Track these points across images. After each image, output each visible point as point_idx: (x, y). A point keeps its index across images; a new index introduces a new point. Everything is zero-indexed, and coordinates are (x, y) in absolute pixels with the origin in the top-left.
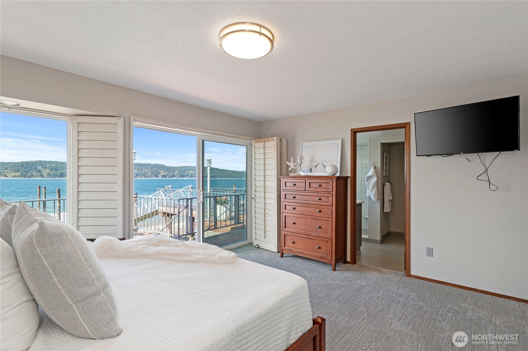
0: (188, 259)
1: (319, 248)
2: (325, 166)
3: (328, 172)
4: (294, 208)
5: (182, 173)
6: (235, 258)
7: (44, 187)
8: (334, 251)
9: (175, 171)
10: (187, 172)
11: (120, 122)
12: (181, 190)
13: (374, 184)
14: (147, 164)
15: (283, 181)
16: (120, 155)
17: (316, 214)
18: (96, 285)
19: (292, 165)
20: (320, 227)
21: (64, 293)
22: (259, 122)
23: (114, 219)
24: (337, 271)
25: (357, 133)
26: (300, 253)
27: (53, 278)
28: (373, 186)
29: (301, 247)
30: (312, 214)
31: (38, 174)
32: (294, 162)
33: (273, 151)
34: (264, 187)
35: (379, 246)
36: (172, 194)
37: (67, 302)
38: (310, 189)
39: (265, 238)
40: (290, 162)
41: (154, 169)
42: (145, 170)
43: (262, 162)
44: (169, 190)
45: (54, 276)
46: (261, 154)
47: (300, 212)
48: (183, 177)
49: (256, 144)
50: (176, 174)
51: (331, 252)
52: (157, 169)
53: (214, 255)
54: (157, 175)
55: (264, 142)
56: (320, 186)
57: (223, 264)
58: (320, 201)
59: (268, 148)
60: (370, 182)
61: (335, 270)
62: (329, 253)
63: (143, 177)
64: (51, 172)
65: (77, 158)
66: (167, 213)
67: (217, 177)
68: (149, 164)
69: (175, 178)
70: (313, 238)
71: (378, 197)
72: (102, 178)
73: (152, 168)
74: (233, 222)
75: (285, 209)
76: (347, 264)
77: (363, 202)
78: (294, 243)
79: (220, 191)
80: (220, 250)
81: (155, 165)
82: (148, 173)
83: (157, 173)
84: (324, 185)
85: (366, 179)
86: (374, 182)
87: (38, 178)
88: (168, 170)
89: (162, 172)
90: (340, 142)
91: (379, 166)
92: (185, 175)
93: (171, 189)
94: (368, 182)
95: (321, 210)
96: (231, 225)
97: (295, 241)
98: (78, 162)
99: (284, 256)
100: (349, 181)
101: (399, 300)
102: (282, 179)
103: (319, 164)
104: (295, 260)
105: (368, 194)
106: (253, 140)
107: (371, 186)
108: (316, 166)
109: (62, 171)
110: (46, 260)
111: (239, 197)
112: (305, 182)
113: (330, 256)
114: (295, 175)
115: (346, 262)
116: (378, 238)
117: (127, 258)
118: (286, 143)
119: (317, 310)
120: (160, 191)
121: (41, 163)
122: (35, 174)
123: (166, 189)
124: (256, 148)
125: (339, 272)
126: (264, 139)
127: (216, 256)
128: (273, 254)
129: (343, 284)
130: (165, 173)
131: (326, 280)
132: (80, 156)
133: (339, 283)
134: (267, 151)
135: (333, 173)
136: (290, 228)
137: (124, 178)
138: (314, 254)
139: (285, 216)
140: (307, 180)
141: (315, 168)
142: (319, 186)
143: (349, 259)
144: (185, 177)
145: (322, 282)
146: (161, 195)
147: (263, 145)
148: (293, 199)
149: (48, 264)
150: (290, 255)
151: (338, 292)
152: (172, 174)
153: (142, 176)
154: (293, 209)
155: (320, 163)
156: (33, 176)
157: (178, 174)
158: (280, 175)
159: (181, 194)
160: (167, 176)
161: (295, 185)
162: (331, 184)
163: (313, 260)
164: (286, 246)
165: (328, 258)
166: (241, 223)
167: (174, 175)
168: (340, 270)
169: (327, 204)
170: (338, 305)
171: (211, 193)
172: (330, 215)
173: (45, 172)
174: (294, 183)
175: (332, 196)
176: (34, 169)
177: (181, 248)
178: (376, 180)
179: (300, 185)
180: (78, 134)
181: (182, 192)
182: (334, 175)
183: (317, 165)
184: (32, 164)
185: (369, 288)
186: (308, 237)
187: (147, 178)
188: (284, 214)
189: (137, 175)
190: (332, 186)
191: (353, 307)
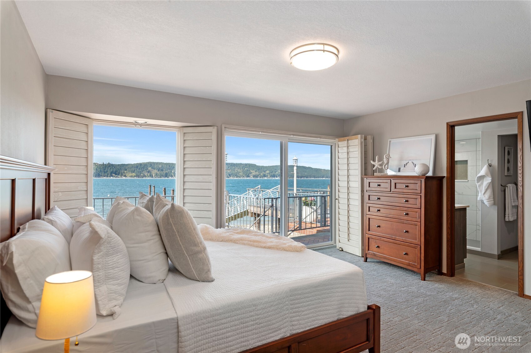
0: (264, 245)
1: (406, 254)
2: (415, 164)
3: (417, 171)
4: (379, 210)
5: (273, 173)
6: (303, 248)
7: (153, 186)
8: (423, 258)
9: (266, 171)
10: (278, 172)
11: (214, 130)
12: (269, 191)
13: (488, 186)
14: (239, 164)
15: (366, 181)
16: (213, 158)
17: (402, 218)
18: (199, 246)
19: (377, 164)
20: (407, 232)
21: (183, 248)
22: (344, 120)
23: (210, 212)
24: (427, 281)
25: (456, 127)
26: (385, 258)
27: (178, 238)
28: (486, 187)
29: (386, 252)
30: (398, 217)
31: (149, 174)
32: (379, 161)
33: (357, 149)
34: (348, 188)
35: (496, 262)
36: (261, 194)
37: (184, 254)
38: (396, 190)
39: (348, 240)
40: (374, 161)
41: (246, 169)
42: (237, 170)
43: (345, 161)
44: (258, 190)
45: (178, 237)
46: (345, 153)
47: (384, 215)
48: (274, 177)
49: (340, 143)
50: (267, 174)
51: (419, 260)
52: (248, 169)
53: (285, 244)
54: (249, 174)
55: (348, 140)
56: (407, 186)
57: (292, 251)
58: (406, 203)
59: (351, 147)
60: (482, 183)
61: (424, 280)
62: (418, 260)
63: (236, 177)
64: (158, 173)
65: (183, 161)
66: (258, 214)
67: (310, 177)
68: (241, 164)
69: (266, 178)
70: (399, 243)
71: (494, 202)
72: (201, 178)
73: (244, 168)
74: (319, 225)
75: (369, 211)
76: (442, 276)
77: (468, 206)
78: (378, 247)
79: (308, 192)
80: (292, 242)
81: (246, 164)
82: (240, 173)
83: (249, 173)
84: (411, 186)
85: (477, 180)
86: (488, 183)
87: (148, 178)
88: (259, 170)
89: (253, 172)
90: (433, 137)
91: (495, 163)
92: (276, 174)
93: (260, 190)
94: (479, 183)
95: (409, 212)
96: (317, 227)
97: (380, 246)
98: (184, 165)
99: (367, 261)
100: (445, 182)
101: (495, 317)
102: (365, 179)
103: (408, 162)
104: (380, 266)
105: (481, 198)
106: (336, 139)
107: (484, 188)
108: (405, 165)
109: (167, 171)
110: (174, 226)
111: (325, 198)
112: (390, 182)
113: (418, 264)
114: (380, 174)
115: (440, 273)
116: (495, 252)
117: (219, 241)
118: (371, 141)
119: (390, 311)
120: (250, 191)
121: (151, 164)
122: (146, 174)
123: (255, 189)
124: (339, 147)
125: (429, 282)
126: (347, 138)
127: (287, 245)
128: (357, 258)
129: (430, 294)
130: (256, 173)
131: (410, 288)
132: (185, 160)
133: (425, 292)
134: (351, 149)
135: (423, 173)
136: (375, 231)
137: (217, 178)
138: (401, 261)
139: (369, 219)
140: (392, 180)
141: (405, 167)
142: (405, 187)
143: (445, 270)
144: (277, 177)
145: (405, 288)
146: (251, 194)
147: (346, 144)
148: (377, 200)
149: (175, 229)
150: (375, 261)
151: (420, 300)
152: (263, 174)
153: (234, 176)
154: (377, 211)
155: (410, 161)
156: (144, 176)
157: (269, 174)
158: (365, 175)
159: (271, 194)
160: (258, 176)
161: (379, 185)
162: (419, 184)
163: (401, 268)
164: (370, 250)
165: (416, 266)
166: (328, 226)
167: (265, 175)
168: (431, 281)
169: (415, 206)
170: (415, 311)
171: (297, 193)
172: (419, 218)
173: (154, 172)
174: (379, 184)
175: (420, 198)
176: (145, 170)
177: (260, 237)
178: (490, 181)
179: (385, 185)
180: (184, 142)
181: (271, 193)
182: (424, 175)
183: (407, 164)
184: (144, 166)
185: (461, 301)
186: (394, 241)
187: (239, 178)
188: (368, 216)
189: (230, 175)
190: (420, 187)
191: (433, 315)
